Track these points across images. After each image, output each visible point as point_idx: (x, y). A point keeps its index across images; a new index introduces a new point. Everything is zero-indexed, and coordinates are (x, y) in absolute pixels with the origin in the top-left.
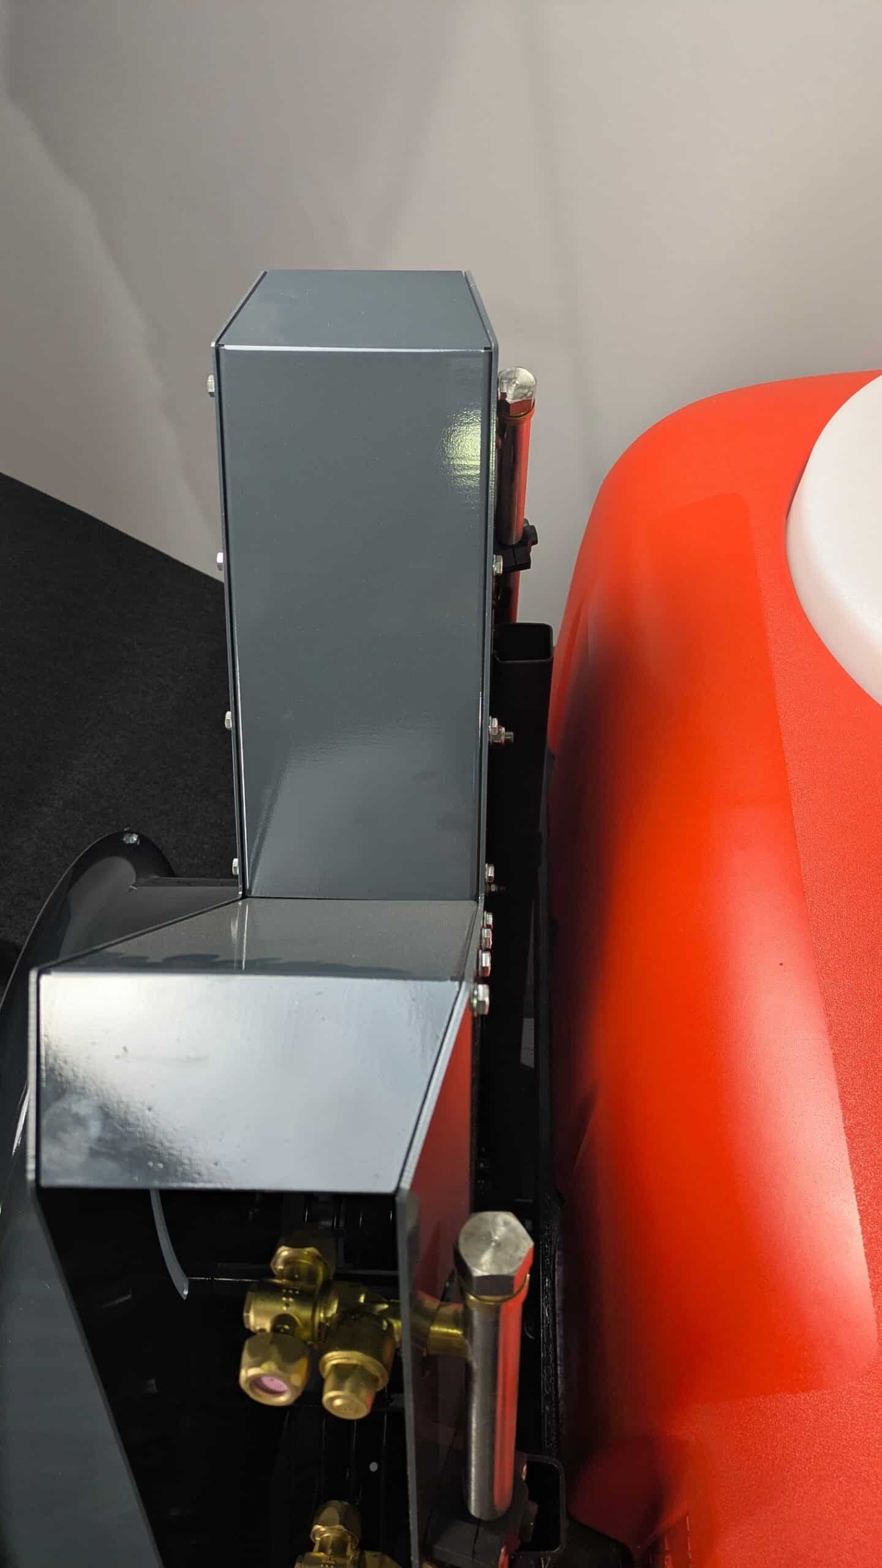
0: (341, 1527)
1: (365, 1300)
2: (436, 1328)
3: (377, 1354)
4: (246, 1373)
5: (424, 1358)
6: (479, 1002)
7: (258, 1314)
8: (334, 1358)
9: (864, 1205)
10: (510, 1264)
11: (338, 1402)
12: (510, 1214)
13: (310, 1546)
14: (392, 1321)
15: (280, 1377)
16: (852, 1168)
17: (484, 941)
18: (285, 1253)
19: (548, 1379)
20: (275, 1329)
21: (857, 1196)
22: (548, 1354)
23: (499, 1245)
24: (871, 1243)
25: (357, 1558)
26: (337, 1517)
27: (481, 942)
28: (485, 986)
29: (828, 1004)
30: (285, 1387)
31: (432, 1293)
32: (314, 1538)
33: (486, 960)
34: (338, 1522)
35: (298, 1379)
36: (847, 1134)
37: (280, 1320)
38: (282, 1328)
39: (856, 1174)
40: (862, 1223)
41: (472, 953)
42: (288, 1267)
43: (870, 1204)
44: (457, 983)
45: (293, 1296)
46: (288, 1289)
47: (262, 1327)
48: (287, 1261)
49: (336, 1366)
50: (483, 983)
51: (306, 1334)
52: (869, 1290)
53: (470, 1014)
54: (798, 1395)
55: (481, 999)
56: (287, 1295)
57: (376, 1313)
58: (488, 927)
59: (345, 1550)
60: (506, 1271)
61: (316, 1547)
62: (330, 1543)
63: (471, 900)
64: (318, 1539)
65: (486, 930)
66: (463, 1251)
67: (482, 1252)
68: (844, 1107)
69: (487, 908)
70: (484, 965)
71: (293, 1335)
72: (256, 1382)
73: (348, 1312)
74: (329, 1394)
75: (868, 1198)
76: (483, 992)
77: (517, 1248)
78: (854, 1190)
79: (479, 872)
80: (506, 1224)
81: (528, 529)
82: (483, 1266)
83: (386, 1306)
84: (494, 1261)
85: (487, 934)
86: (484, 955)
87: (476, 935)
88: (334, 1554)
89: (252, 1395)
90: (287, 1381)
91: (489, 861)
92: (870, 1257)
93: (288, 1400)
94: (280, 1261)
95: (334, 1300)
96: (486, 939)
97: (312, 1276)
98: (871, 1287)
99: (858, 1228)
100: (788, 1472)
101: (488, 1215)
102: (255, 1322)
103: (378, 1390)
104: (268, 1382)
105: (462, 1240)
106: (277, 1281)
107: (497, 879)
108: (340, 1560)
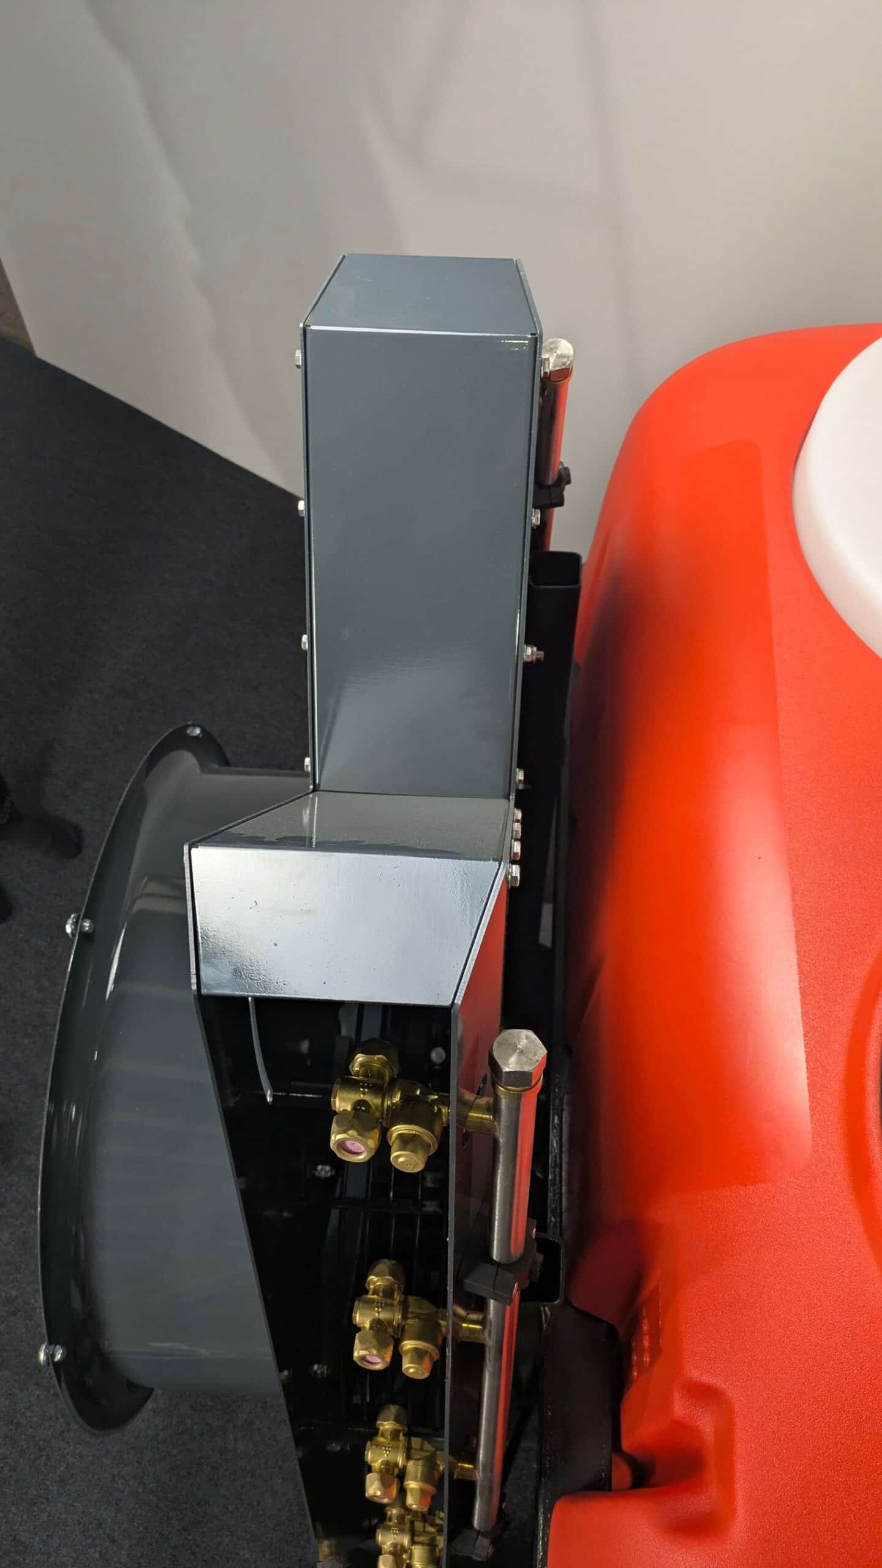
0: (390, 1278)
1: (420, 1093)
2: (473, 1114)
3: (429, 1127)
4: (335, 1137)
5: (464, 1134)
6: (512, 877)
7: (342, 1100)
8: (399, 1129)
9: (810, 1047)
10: (531, 1064)
11: (401, 1159)
12: (531, 1031)
13: (367, 1292)
14: (441, 1107)
15: (360, 1141)
16: (803, 1019)
17: (514, 833)
18: (360, 1059)
19: (554, 1196)
20: (354, 1108)
21: (805, 1040)
22: (555, 1175)
23: (522, 1052)
24: (813, 1076)
25: (402, 1299)
26: (387, 1270)
27: (512, 834)
28: (517, 866)
29: (794, 891)
30: (363, 1149)
31: (470, 1089)
32: (369, 1287)
33: (517, 847)
34: (388, 1273)
35: (373, 1143)
36: (801, 993)
37: (359, 1104)
38: (361, 1108)
39: (805, 1023)
40: (807, 1061)
41: (507, 842)
42: (363, 1069)
43: (815, 1047)
44: (497, 863)
45: (368, 1087)
46: (364, 1083)
47: (345, 1109)
48: (362, 1065)
49: (400, 1135)
50: (516, 864)
51: (377, 1114)
52: (808, 1111)
53: (506, 885)
54: (748, 1187)
55: (514, 875)
56: (364, 1087)
57: (430, 1101)
58: (517, 821)
59: (393, 1295)
60: (526, 1069)
61: (371, 1292)
62: (381, 1290)
63: (503, 798)
64: (372, 1287)
65: (516, 824)
66: (496, 1055)
67: (511, 1056)
68: (801, 973)
69: (517, 806)
70: (515, 851)
71: (368, 1113)
72: (341, 1145)
73: (407, 1099)
74: (394, 1154)
75: (813, 1043)
76: (516, 870)
77: (535, 1054)
78: (803, 1036)
79: (511, 775)
80: (527, 1038)
81: (563, 472)
82: (511, 1065)
83: (436, 1097)
84: (518, 1062)
85: (517, 827)
86: (515, 843)
87: (509, 828)
88: (383, 1296)
89: (338, 1155)
90: (365, 1145)
91: (520, 766)
92: (812, 1086)
93: (365, 1158)
94: (356, 1064)
95: (398, 1091)
96: (516, 831)
97: (381, 1076)
98: (810, 1109)
99: (804, 1065)
100: (736, 1242)
101: (515, 1031)
102: (340, 1106)
103: (430, 1154)
104: (348, 1144)
105: (494, 1048)
106: (353, 1077)
107: (526, 780)
108: (389, 1301)
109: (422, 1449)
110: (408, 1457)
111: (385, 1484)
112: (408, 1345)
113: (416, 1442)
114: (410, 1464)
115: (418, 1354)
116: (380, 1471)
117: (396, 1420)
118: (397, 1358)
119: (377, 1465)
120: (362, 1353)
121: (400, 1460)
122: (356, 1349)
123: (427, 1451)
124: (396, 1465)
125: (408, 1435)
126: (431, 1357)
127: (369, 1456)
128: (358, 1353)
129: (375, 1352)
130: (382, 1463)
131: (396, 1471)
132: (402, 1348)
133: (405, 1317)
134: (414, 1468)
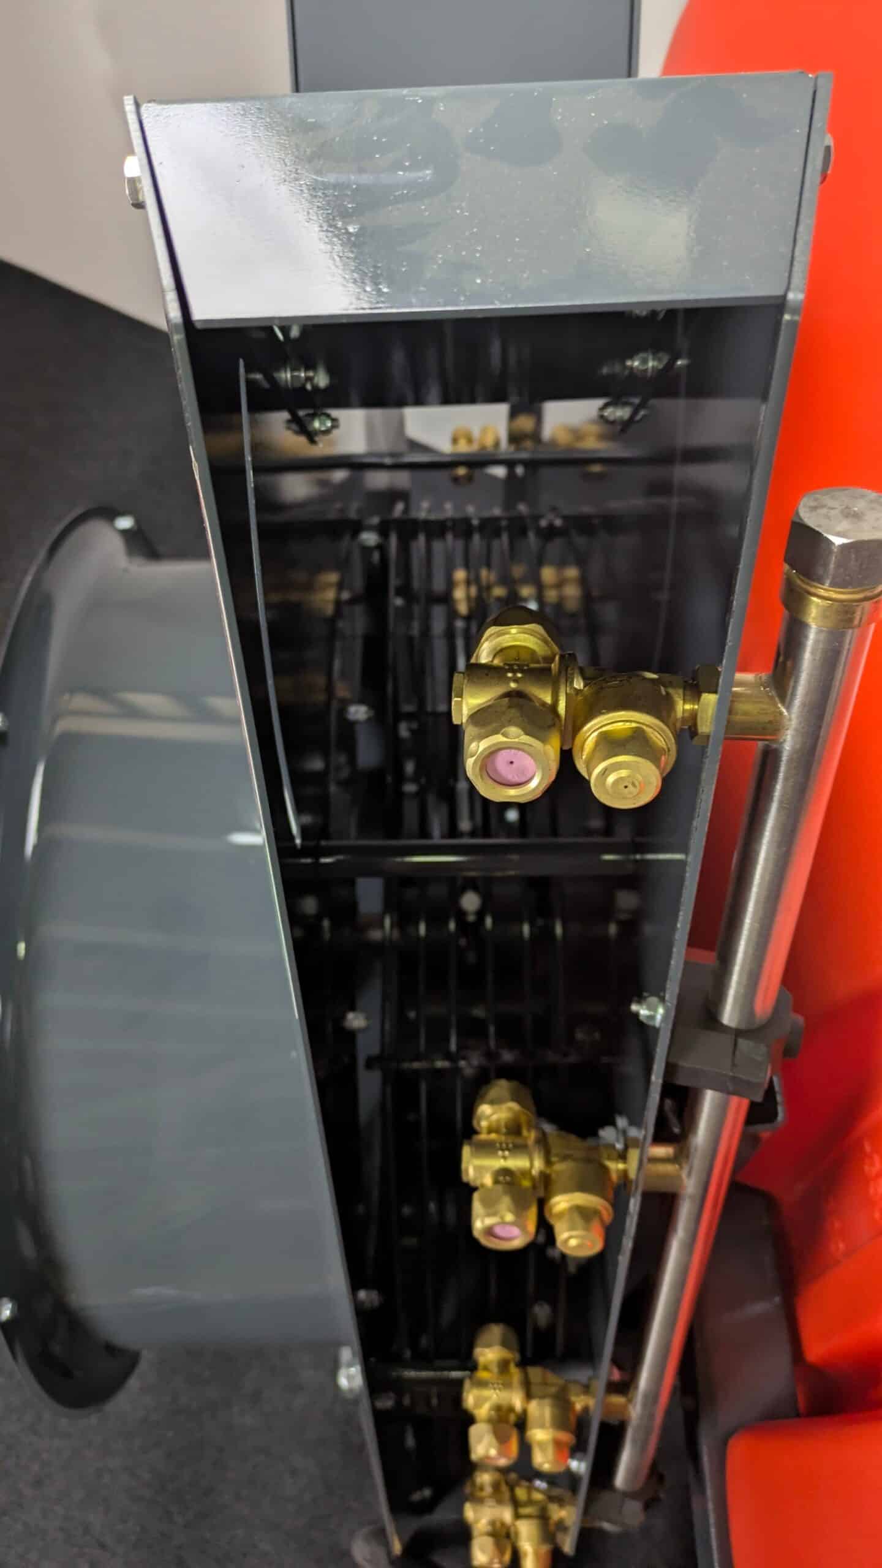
0: (515, 1106)
11: (610, 783)
13: (479, 1131)
15: (526, 753)
18: (492, 641)
25: (538, 1136)
26: (508, 1095)
30: (531, 772)
32: (481, 1123)
34: (509, 1099)
42: (500, 656)
48: (496, 652)
49: (601, 735)
56: (513, 671)
59: (523, 1131)
61: (485, 1130)
62: (503, 1126)
64: (485, 1122)
72: (486, 761)
83: (654, 676)
88: (507, 1135)
90: (536, 762)
93: (536, 791)
95: (576, 674)
97: (536, 658)
104: (503, 759)
108: (519, 1141)
109: (545, 1384)
110: (529, 1396)
111: (501, 1439)
112: (561, 1203)
113: (535, 1373)
114: (534, 1407)
115: (584, 1214)
116: (490, 1421)
117: (504, 1344)
118: (545, 1227)
119: (483, 1412)
120: (489, 1221)
121: (517, 1401)
122: (478, 1216)
123: (552, 1385)
124: (511, 1409)
125: (524, 1363)
126: (602, 1221)
127: (470, 1398)
128: (483, 1222)
129: (509, 1217)
130: (491, 1409)
131: (512, 1418)
132: (551, 1210)
133: (548, 1162)
134: (540, 1411)
